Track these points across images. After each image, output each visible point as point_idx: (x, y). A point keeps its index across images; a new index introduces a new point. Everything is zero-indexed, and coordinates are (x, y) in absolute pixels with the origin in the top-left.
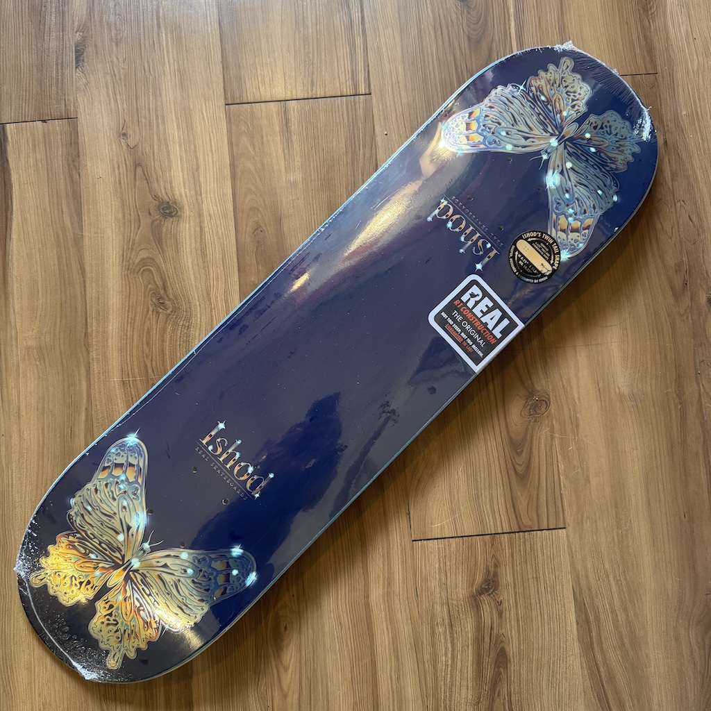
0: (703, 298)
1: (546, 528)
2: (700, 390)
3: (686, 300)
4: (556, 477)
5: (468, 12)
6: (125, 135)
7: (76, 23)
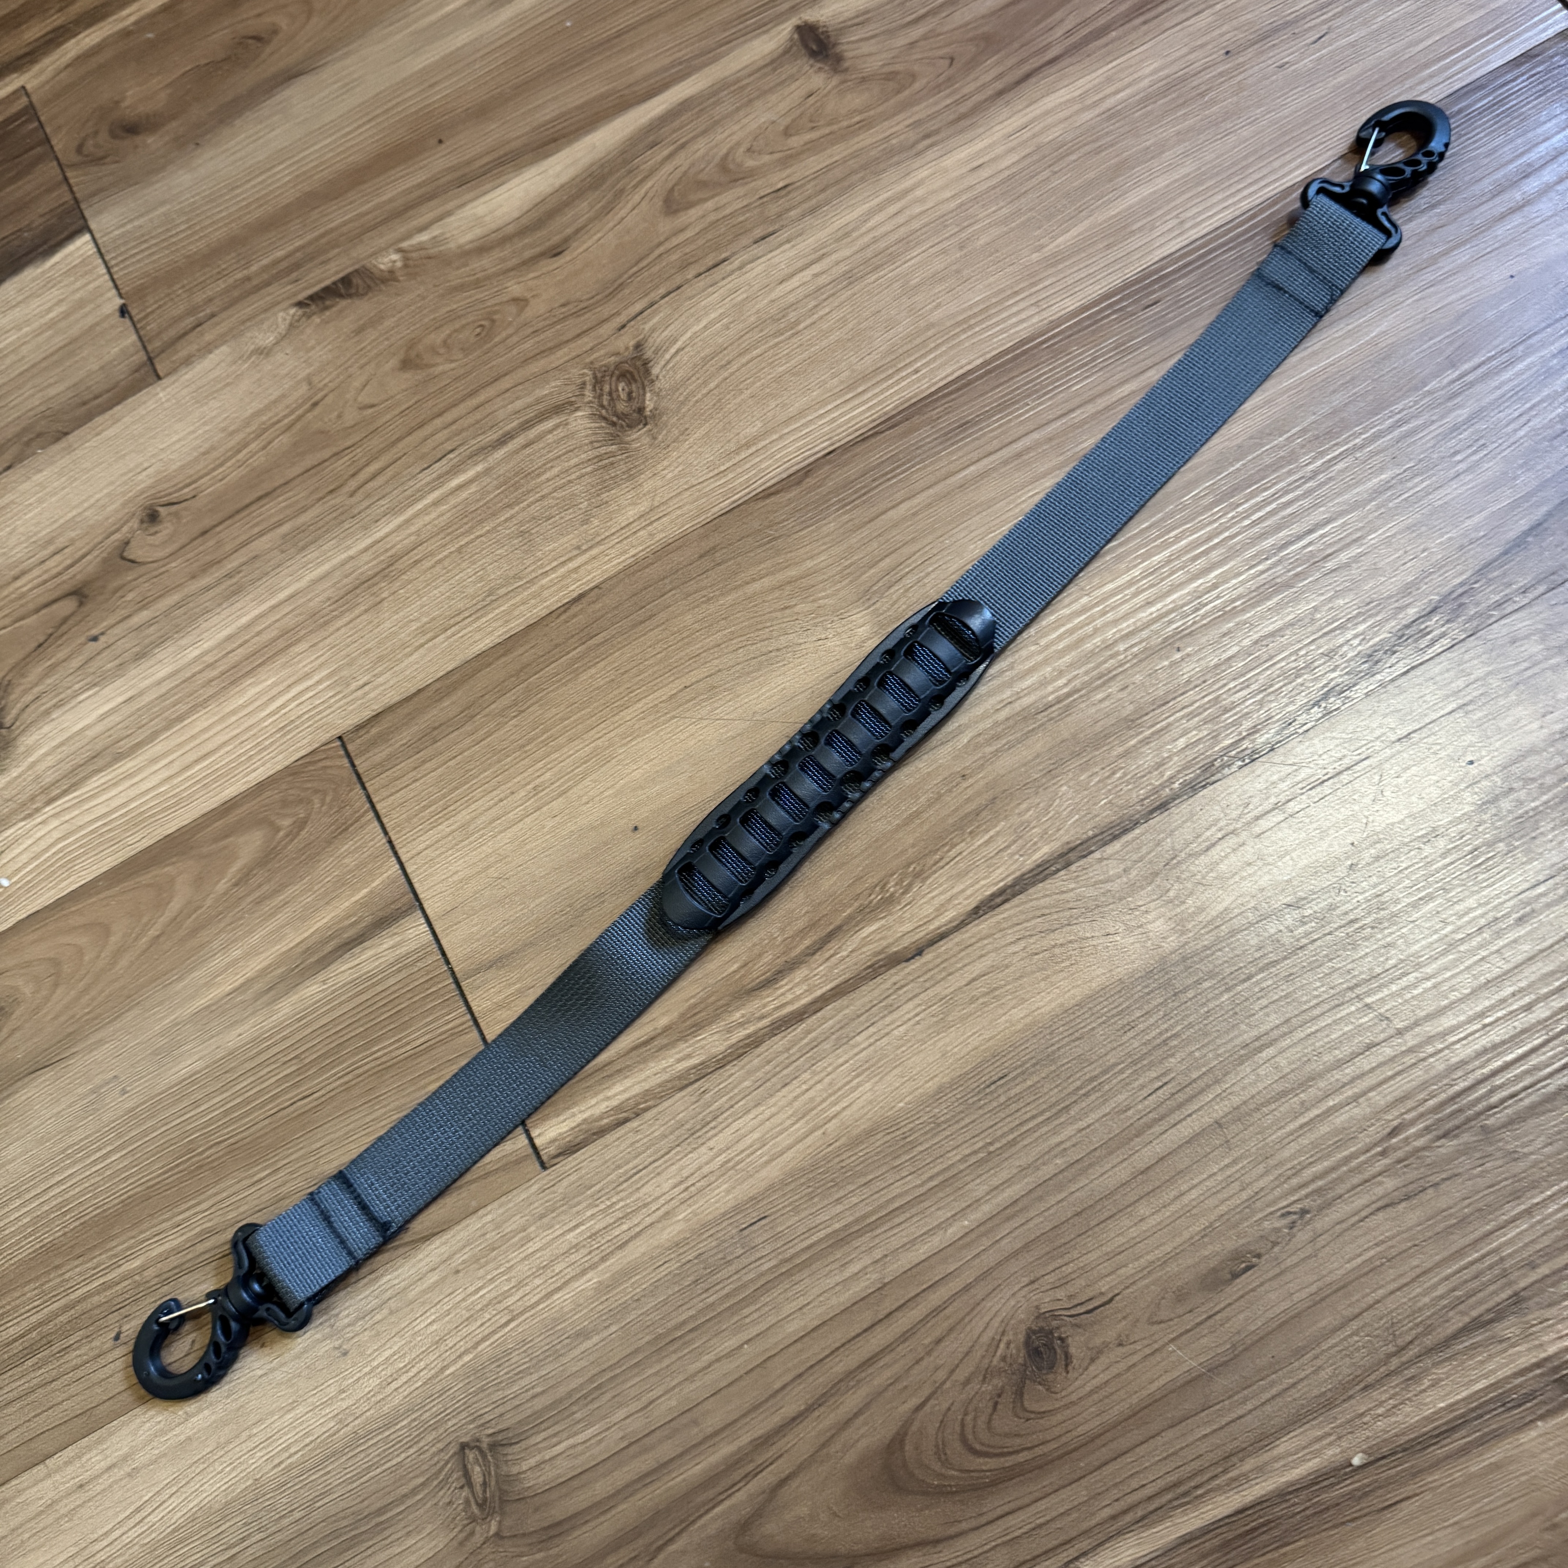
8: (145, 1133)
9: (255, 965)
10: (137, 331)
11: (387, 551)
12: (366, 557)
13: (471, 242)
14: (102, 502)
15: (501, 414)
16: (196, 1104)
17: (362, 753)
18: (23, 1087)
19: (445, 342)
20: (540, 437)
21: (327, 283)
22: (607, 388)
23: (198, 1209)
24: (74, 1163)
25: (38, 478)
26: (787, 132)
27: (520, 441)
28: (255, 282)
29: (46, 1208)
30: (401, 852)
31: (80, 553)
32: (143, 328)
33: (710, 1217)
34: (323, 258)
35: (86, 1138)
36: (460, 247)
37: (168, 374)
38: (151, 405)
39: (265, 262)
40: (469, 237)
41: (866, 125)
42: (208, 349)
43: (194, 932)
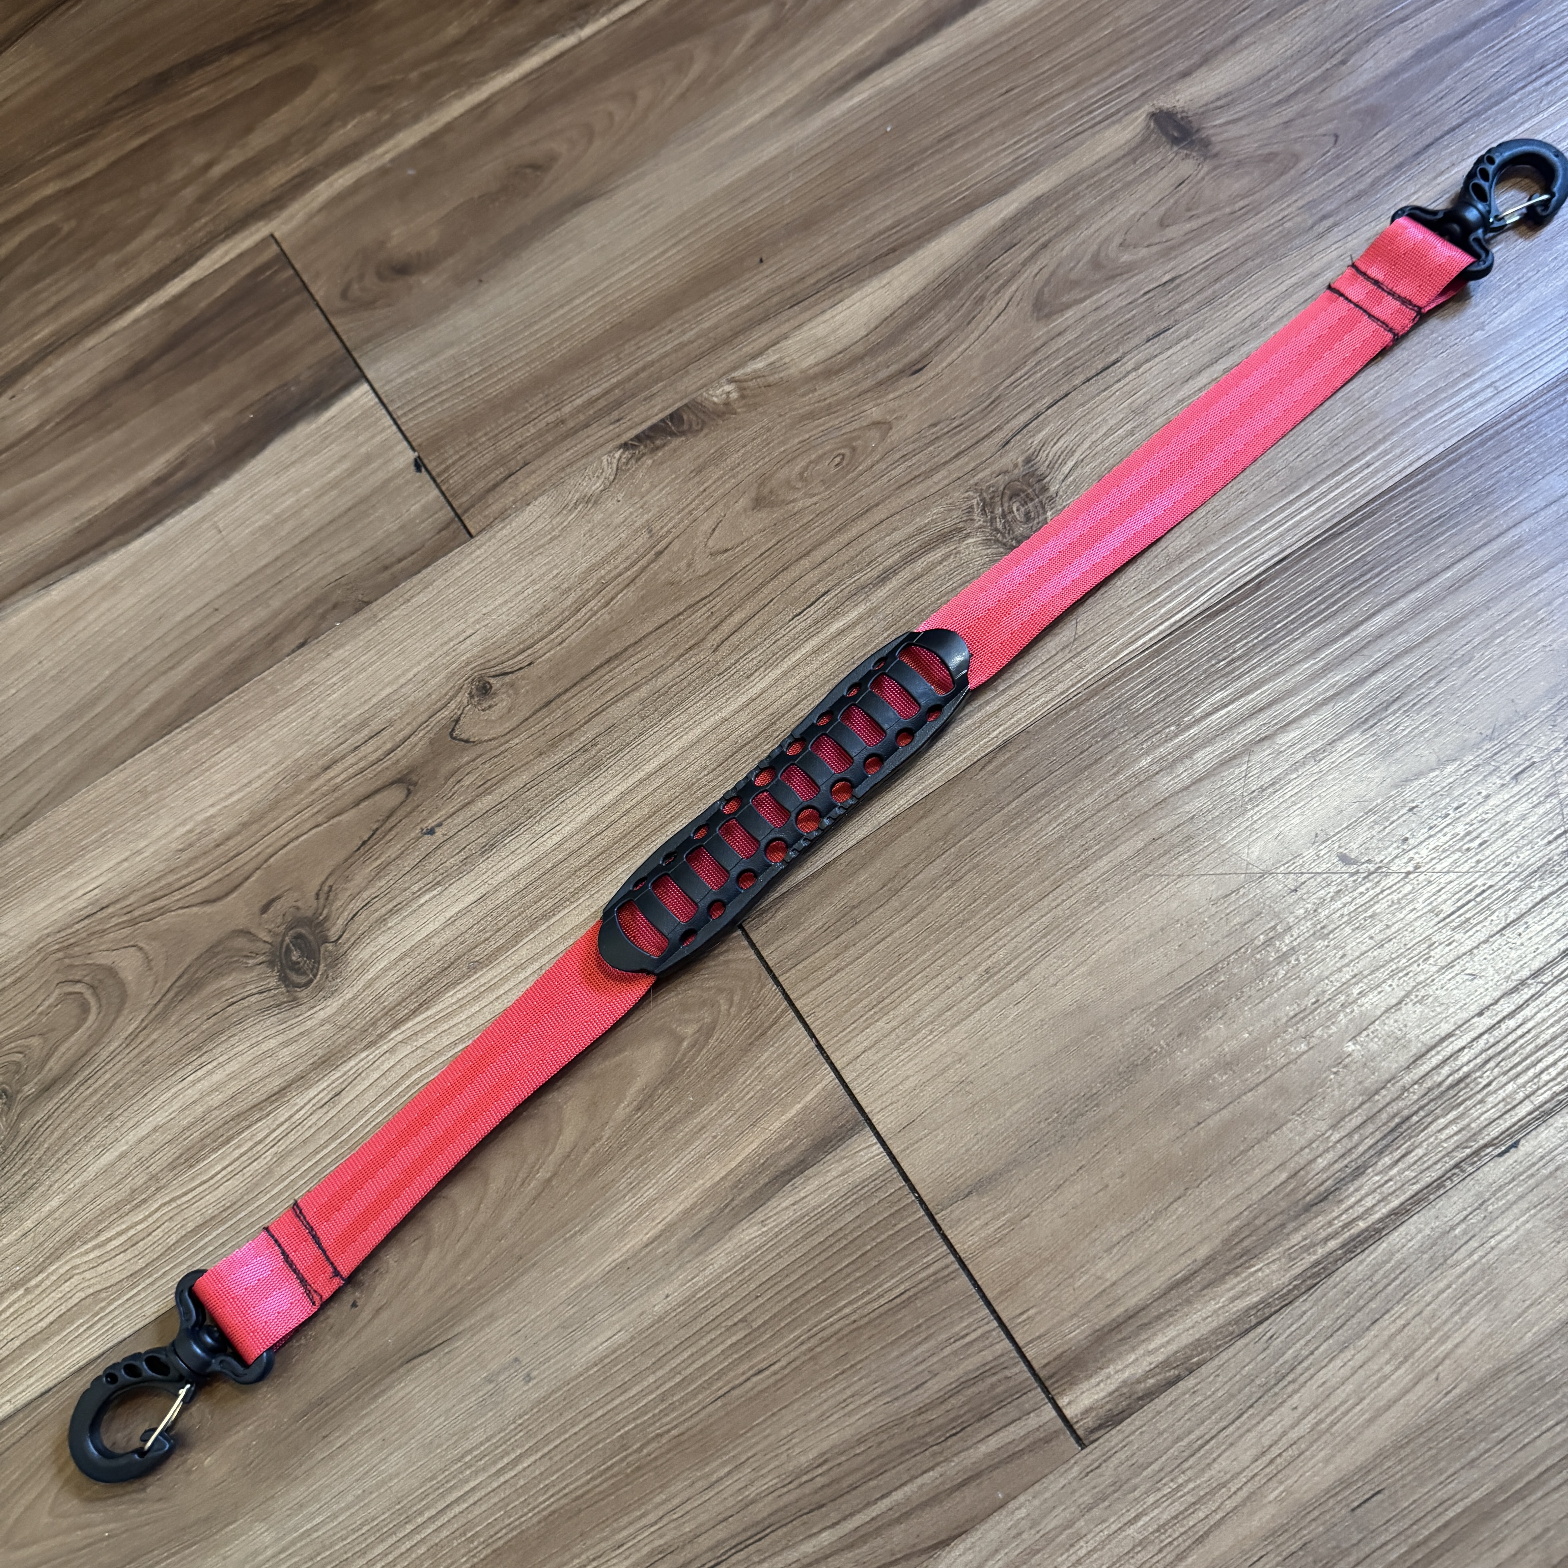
8: (562, 1430)
9: (674, 1208)
10: (438, 486)
11: (766, 708)
12: (742, 717)
13: (817, 364)
14: (420, 677)
15: (880, 548)
16: (624, 1388)
17: (769, 943)
18: (400, 1379)
19: (801, 474)
20: (928, 570)
21: (655, 420)
22: (999, 511)
23: (645, 1521)
24: (476, 1473)
25: (341, 653)
26: (1163, 224)
27: (905, 574)
28: (571, 424)
29: (445, 1533)
30: (833, 1058)
31: (401, 735)
32: (446, 481)
33: (1310, 1495)
34: (647, 393)
35: (488, 1439)
36: (802, 372)
37: (480, 532)
38: (466, 565)
39: (579, 401)
40: (811, 360)
41: (1254, 210)
42: (526, 501)
43: (593, 1171)
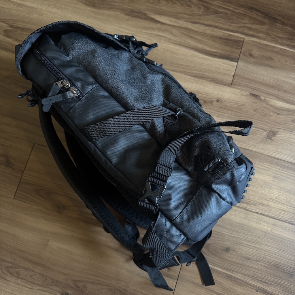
0: (69, 292)
1: (17, 191)
2: (37, 273)
3: (71, 284)
4: (31, 203)
5: (221, 249)
6: (218, 101)
7: (268, 99)
